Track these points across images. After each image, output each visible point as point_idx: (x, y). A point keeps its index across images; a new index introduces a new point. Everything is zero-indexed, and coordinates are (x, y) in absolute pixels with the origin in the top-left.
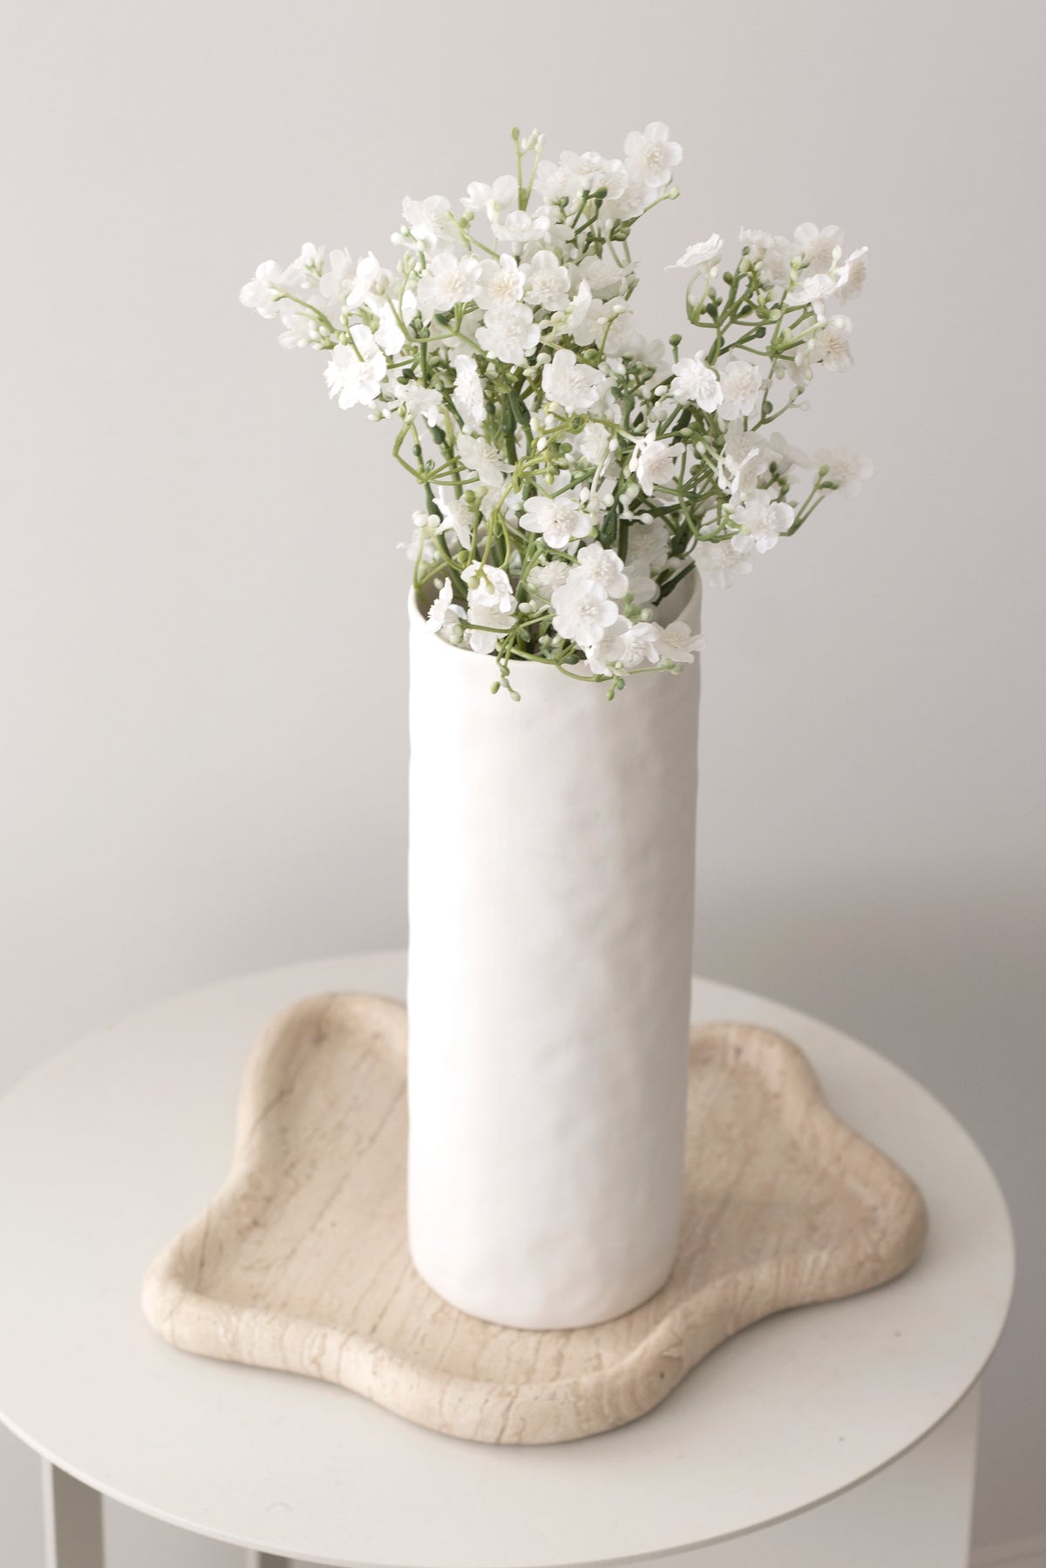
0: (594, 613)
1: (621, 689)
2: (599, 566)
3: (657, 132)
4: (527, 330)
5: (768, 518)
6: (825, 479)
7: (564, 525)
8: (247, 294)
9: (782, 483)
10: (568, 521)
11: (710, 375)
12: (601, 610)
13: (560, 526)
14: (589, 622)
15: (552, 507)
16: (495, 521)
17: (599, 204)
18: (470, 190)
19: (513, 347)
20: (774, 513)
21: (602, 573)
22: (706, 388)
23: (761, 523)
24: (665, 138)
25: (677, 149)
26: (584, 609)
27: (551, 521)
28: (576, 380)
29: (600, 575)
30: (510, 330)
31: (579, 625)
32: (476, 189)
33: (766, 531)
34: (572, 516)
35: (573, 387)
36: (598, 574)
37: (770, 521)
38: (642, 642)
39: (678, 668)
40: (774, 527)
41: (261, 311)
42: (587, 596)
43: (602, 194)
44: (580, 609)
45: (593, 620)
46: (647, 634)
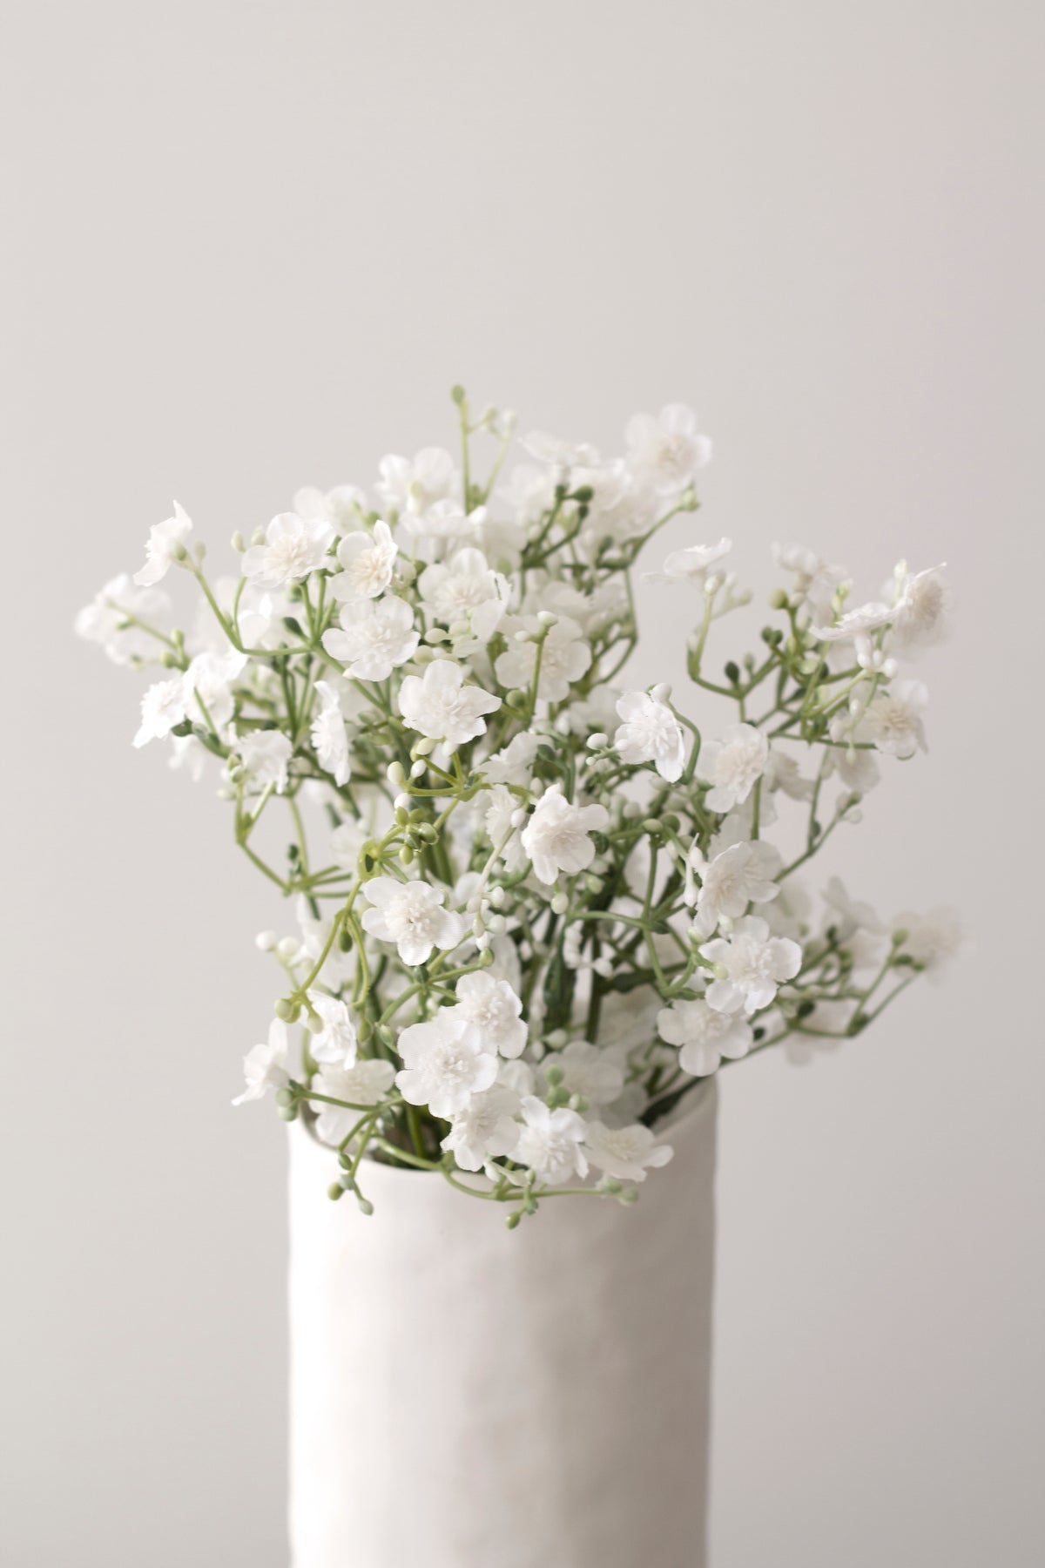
0: (460, 1068)
1: (531, 1212)
2: (486, 1005)
3: (677, 420)
4: (404, 638)
5: (758, 958)
6: (903, 950)
7: (419, 925)
8: (86, 620)
9: (843, 956)
10: (427, 921)
11: (671, 719)
12: (474, 1067)
13: (415, 928)
14: (451, 1083)
15: (406, 897)
16: (341, 927)
17: (583, 512)
18: (384, 468)
19: (377, 660)
20: (769, 951)
21: (489, 1015)
22: (662, 739)
23: (749, 965)
24: (689, 429)
25: (705, 445)
26: (446, 1063)
27: (402, 919)
28: (454, 704)
29: (486, 1018)
30: (376, 635)
31: (437, 1087)
32: (392, 466)
33: (754, 976)
34: (434, 914)
35: (448, 713)
36: (483, 1016)
37: (762, 962)
38: (562, 1141)
39: (627, 1191)
40: (767, 972)
41: (111, 650)
42: (456, 1044)
43: (585, 495)
44: (439, 1062)
45: (459, 1080)
46: (570, 1127)
